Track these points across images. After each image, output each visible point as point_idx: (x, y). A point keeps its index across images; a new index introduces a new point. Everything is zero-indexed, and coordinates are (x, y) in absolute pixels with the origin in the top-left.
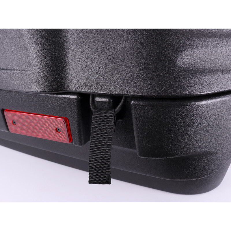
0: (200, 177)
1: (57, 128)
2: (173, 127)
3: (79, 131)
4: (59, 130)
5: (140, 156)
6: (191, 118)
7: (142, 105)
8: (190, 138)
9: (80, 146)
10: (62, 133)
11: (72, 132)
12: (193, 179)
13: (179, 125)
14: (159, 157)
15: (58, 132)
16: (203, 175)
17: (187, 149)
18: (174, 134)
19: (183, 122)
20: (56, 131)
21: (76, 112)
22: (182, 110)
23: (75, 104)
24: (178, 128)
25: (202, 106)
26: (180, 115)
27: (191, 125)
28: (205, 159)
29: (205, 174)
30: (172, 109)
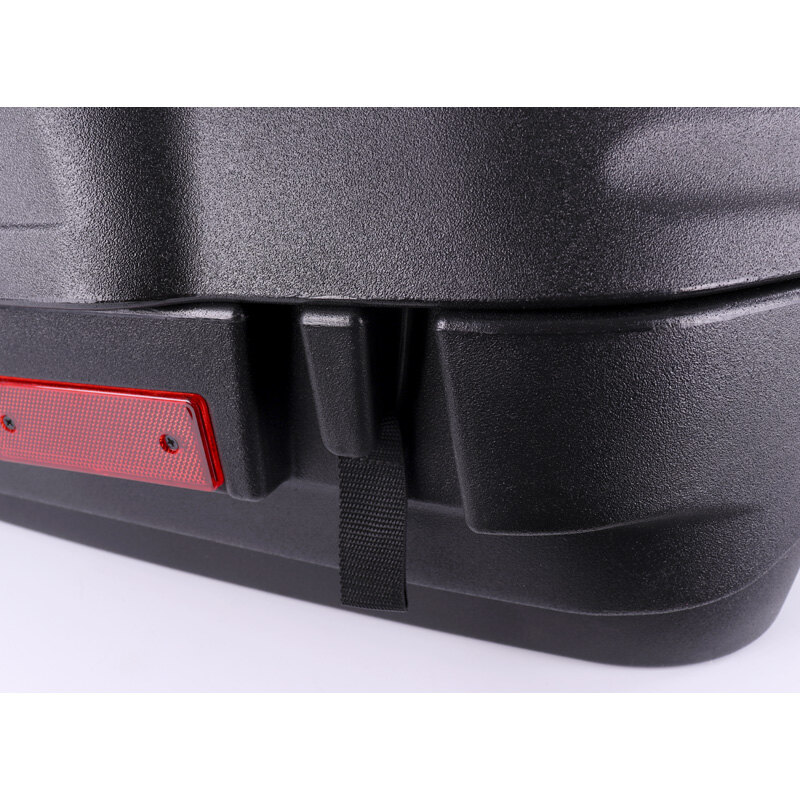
0: (700, 601)
1: (164, 436)
2: (598, 415)
3: (247, 441)
4: (172, 442)
5: (479, 529)
6: (665, 379)
7: (478, 334)
8: (660, 453)
9: (254, 501)
10: (184, 455)
11: (220, 448)
12: (676, 610)
13: (619, 405)
14: (548, 531)
15: (171, 451)
16: (711, 591)
17: (651, 495)
18: (603, 439)
19: (636, 394)
20: (163, 448)
21: (232, 373)
22: (631, 346)
23: (228, 343)
24: (616, 418)
25: (704, 331)
26: (621, 365)
27: (664, 406)
28: (717, 532)
29: (719, 589)
30: (591, 344)
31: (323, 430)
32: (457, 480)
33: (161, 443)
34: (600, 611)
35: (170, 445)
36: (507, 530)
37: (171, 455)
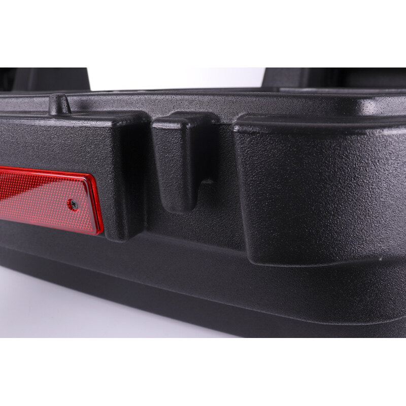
0: (390, 318)
1: (70, 200)
2: (332, 188)
3: (118, 203)
4: (74, 204)
5: (255, 261)
6: (373, 167)
7: (259, 133)
8: (369, 216)
9: (120, 242)
10: (81, 213)
11: (102, 208)
12: (374, 323)
13: (345, 182)
14: (298, 264)
15: (73, 210)
16: (396, 312)
17: (362, 244)
18: (334, 205)
19: (355, 176)
20: (69, 208)
21: (110, 160)
22: (353, 144)
23: (108, 141)
24: (343, 191)
25: (398, 138)
26: (347, 156)
27: (372, 185)
28: (401, 273)
29: (402, 311)
30: (329, 141)
31: (162, 196)
32: (243, 234)
33: (68, 205)
34: (327, 321)
35: (73, 206)
36: (273, 262)
37: (74, 212)
